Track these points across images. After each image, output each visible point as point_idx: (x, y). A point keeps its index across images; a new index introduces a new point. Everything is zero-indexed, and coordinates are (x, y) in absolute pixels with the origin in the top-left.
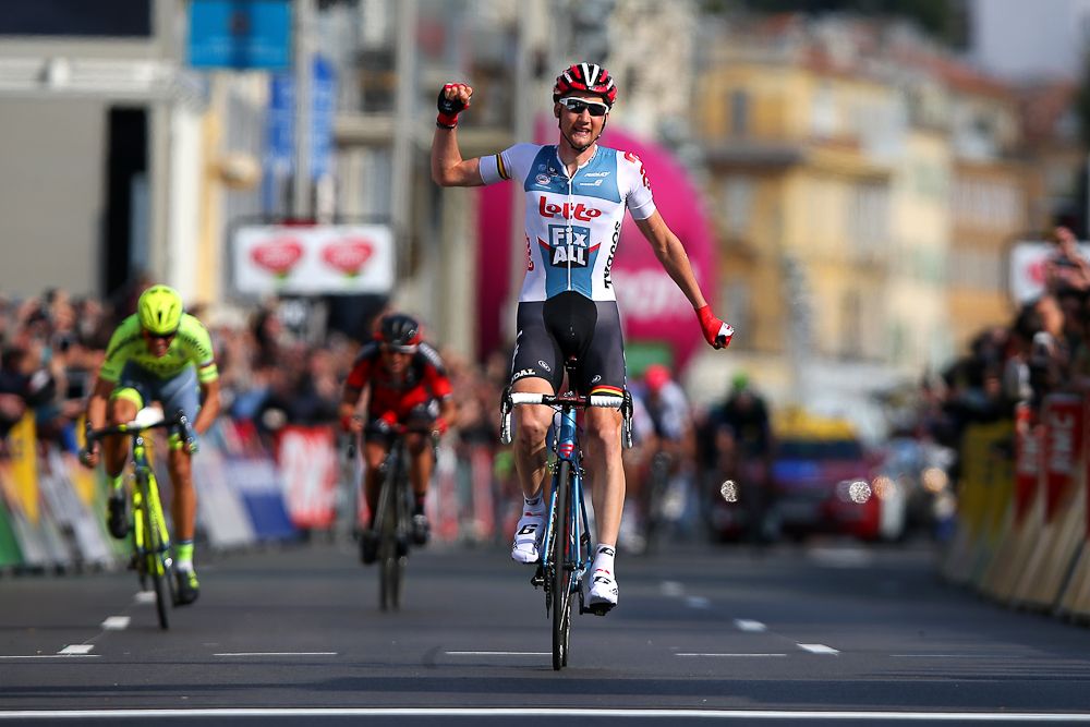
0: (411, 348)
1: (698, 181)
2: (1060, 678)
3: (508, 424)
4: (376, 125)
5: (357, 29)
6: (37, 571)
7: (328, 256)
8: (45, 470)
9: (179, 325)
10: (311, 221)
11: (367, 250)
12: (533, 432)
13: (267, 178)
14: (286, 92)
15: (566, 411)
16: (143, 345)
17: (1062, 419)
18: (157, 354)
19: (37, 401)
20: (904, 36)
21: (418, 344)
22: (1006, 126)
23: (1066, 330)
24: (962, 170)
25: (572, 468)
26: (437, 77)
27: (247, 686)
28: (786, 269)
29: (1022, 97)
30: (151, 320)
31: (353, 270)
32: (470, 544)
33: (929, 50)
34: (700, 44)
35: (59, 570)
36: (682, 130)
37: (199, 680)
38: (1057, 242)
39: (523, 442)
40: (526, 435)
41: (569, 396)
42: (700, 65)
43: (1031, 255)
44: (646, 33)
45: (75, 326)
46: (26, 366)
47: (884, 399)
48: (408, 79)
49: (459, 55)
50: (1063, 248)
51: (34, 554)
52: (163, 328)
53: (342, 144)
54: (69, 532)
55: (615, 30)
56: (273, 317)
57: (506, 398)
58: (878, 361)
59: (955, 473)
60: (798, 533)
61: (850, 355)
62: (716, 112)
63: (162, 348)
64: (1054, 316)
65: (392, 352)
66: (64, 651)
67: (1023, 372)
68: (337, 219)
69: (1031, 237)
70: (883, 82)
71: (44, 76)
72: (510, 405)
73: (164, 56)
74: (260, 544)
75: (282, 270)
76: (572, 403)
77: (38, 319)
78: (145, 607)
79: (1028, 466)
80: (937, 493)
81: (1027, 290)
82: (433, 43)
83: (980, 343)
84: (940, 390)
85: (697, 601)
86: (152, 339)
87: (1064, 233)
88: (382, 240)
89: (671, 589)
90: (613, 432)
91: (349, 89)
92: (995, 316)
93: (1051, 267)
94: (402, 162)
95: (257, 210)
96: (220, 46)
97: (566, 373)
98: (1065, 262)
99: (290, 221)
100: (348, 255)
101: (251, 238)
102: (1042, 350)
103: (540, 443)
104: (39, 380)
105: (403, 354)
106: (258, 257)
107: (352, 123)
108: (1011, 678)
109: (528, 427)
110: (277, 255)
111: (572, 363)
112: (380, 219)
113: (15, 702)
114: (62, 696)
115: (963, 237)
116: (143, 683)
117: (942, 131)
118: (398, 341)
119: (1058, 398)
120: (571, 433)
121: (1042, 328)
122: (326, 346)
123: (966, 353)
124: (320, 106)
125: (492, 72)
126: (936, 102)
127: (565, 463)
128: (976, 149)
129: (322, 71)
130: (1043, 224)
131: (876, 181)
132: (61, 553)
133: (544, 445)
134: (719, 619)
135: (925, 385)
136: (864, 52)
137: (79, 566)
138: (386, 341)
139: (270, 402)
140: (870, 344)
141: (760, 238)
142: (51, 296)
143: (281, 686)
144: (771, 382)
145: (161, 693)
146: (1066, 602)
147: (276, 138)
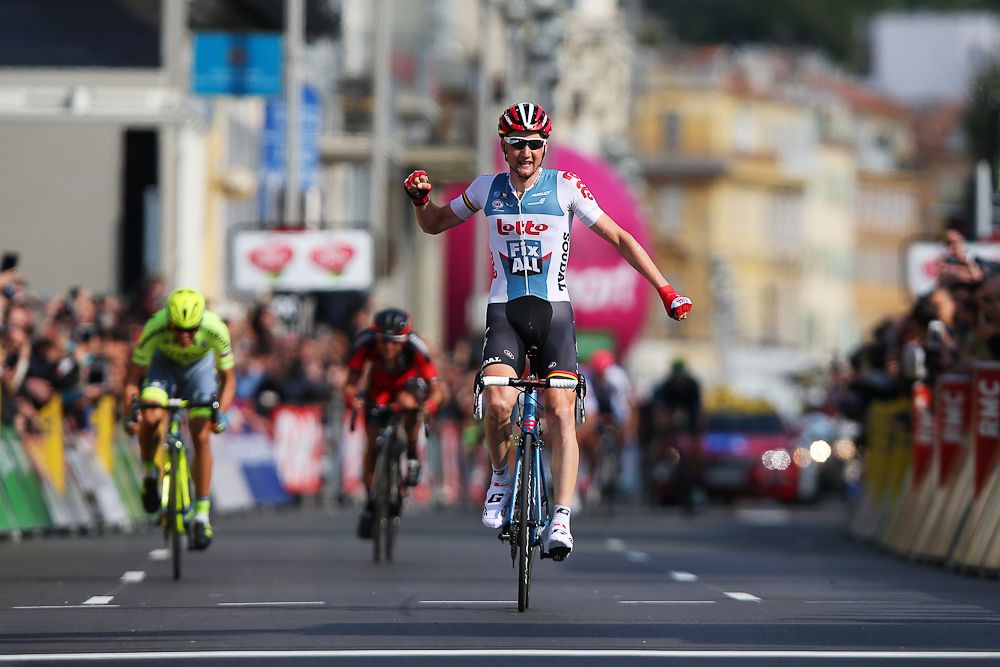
0: (402, 338)
1: (636, 191)
2: (952, 621)
3: (480, 403)
4: (356, 144)
5: (340, 61)
6: (64, 532)
7: (316, 257)
8: (69, 446)
9: (202, 320)
10: (300, 227)
11: (349, 252)
12: (500, 410)
13: (262, 190)
14: (278, 115)
15: (528, 392)
16: (171, 336)
17: (953, 395)
18: (183, 345)
19: (63, 385)
20: (814, 64)
21: (409, 334)
22: (903, 142)
23: (956, 318)
24: (865, 180)
25: (534, 440)
26: (408, 101)
27: (246, 632)
28: (713, 267)
29: (917, 117)
30: (177, 316)
31: (337, 269)
32: (439, 507)
33: (837, 77)
34: (638, 73)
35: (83, 531)
36: (621, 146)
37: (205, 626)
38: (949, 243)
39: (492, 418)
40: (493, 412)
41: (532, 378)
42: (638, 90)
43: (926, 254)
44: (590, 62)
45: (96, 320)
46: (52, 355)
47: (797, 380)
48: (384, 102)
49: (429, 82)
50: (954, 249)
51: (61, 518)
52: (188, 323)
53: (327, 161)
54: (91, 499)
55: (563, 59)
56: (268, 310)
57: (478, 380)
58: (794, 346)
59: (861, 442)
60: (727, 496)
61: (770, 341)
62: (651, 131)
63: (187, 339)
64: (946, 306)
65: (386, 341)
66: (88, 602)
67: (919, 355)
68: (323, 225)
69: (926, 238)
70: (797, 104)
71: (68, 103)
72: (482, 387)
73: (173, 84)
74: (258, 508)
75: (276, 270)
76: (535, 385)
77: (65, 315)
78: (159, 563)
79: (924, 437)
80: (846, 460)
81: (922, 284)
82: (406, 72)
83: (881, 331)
84: (847, 371)
85: (638, 555)
86: (178, 332)
87: (954, 236)
88: (363, 244)
89: (615, 545)
90: (567, 410)
91: (334, 112)
92: (896, 307)
93: (942, 264)
94: (379, 176)
95: (254, 218)
96: (221, 75)
97: (528, 360)
98: (955, 260)
99: (282, 227)
100: (333, 257)
101: (249, 242)
102: (936, 336)
103: (506, 420)
104: (65, 366)
105: (395, 343)
106: (254, 258)
107: (337, 142)
108: (910, 621)
109: (496, 406)
110: (271, 258)
111: (533, 351)
112: (362, 225)
113: (46, 646)
114: (87, 641)
115: (867, 238)
116: (156, 630)
117: (848, 146)
118: (390, 331)
119: (950, 377)
120: (533, 411)
121: (935, 316)
122: (313, 336)
123: (869, 339)
124: (308, 127)
125: (457, 97)
126: (842, 121)
127: (529, 437)
128: (878, 162)
129: (310, 96)
130: (936, 226)
131: (791, 190)
132: (85, 517)
133: (509, 421)
134: (656, 571)
135: (835, 368)
136: (780, 79)
137: (100, 528)
138: (380, 332)
139: (266, 384)
140: (786, 332)
141: (691, 241)
142: (74, 293)
143: (277, 631)
144: (702, 366)
145: (173, 638)
146: (957, 555)
147: (270, 155)
